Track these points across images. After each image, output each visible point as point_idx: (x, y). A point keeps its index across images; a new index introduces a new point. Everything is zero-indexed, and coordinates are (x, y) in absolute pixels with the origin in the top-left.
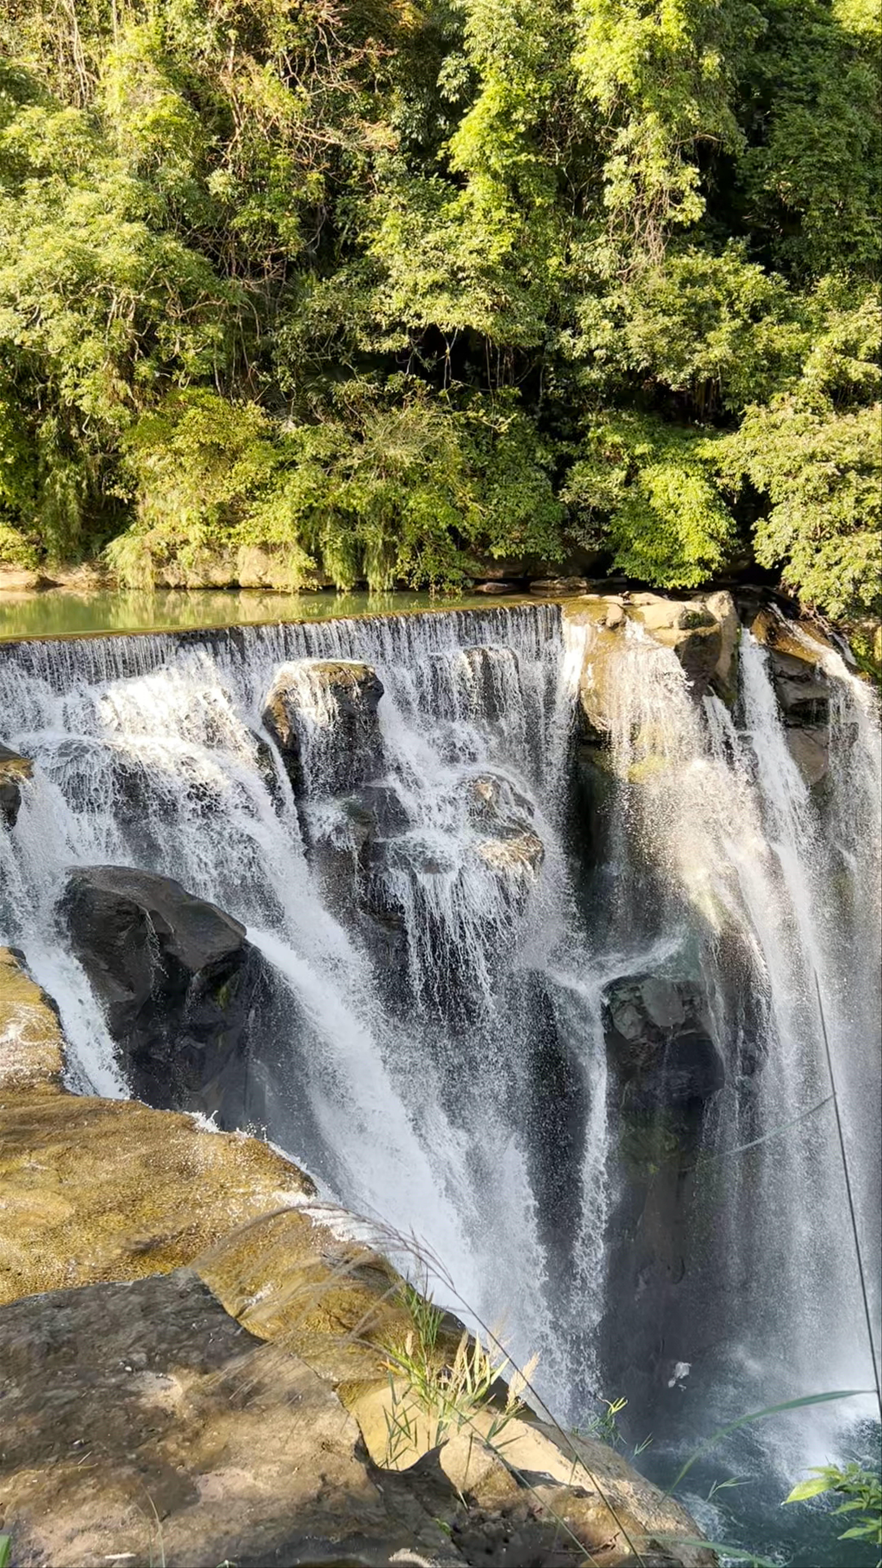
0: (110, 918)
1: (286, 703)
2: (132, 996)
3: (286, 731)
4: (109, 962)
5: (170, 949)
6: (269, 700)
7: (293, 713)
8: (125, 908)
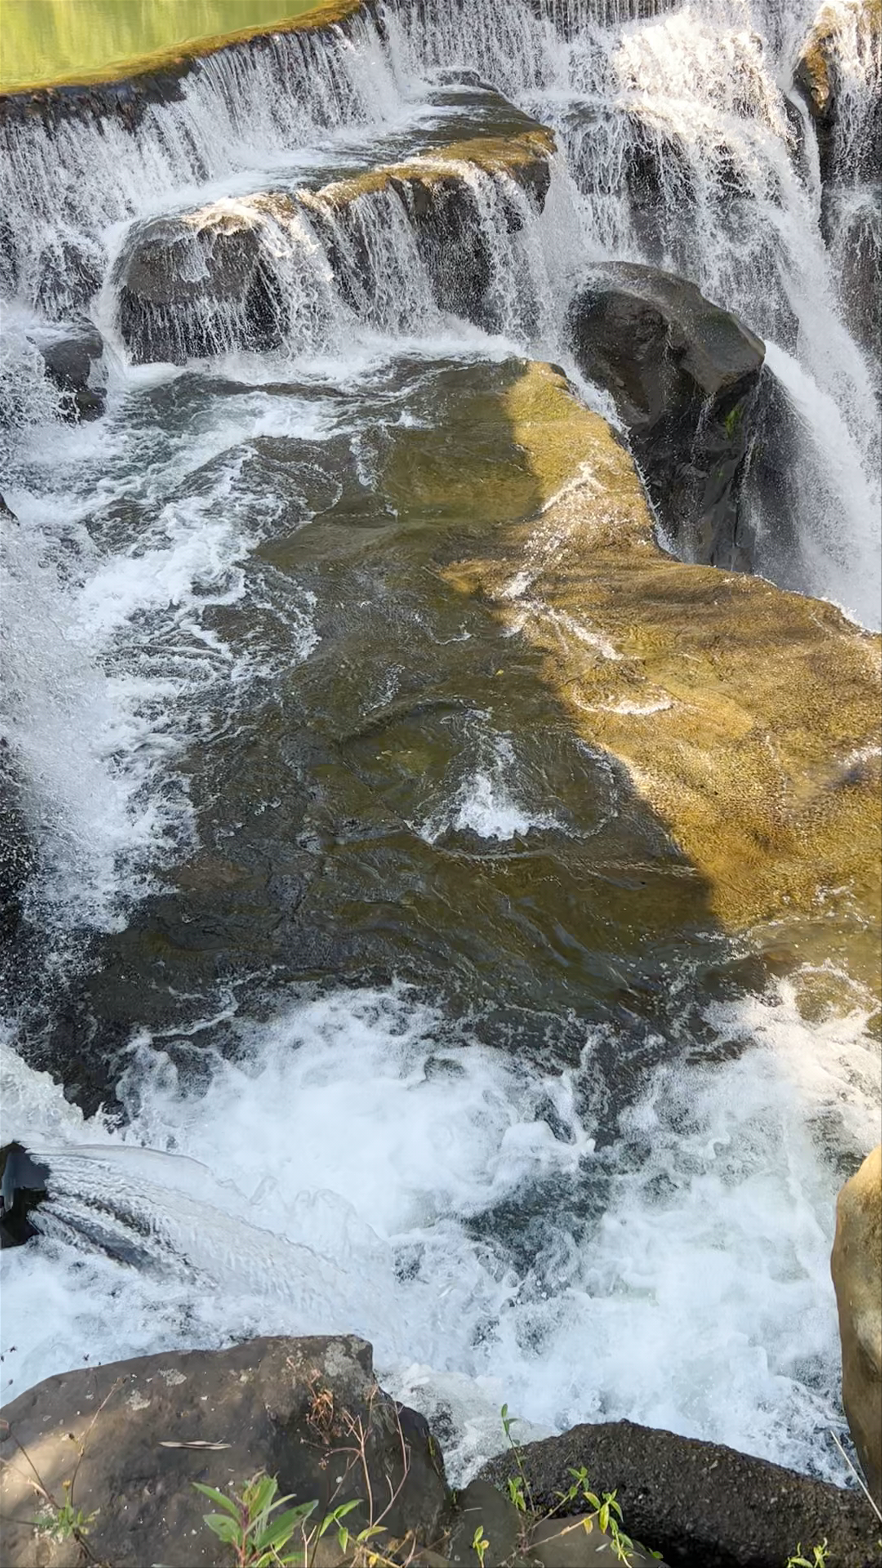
0: (633, 328)
1: (825, 55)
2: (646, 419)
3: (823, 94)
4: (627, 379)
5: (685, 365)
6: (805, 49)
7: (834, 68)
8: (648, 316)
